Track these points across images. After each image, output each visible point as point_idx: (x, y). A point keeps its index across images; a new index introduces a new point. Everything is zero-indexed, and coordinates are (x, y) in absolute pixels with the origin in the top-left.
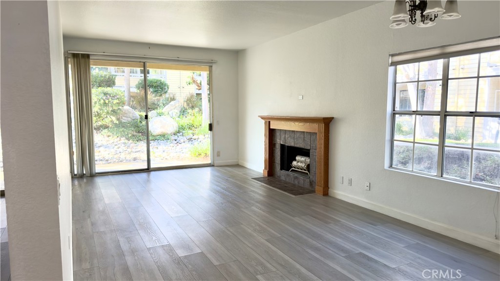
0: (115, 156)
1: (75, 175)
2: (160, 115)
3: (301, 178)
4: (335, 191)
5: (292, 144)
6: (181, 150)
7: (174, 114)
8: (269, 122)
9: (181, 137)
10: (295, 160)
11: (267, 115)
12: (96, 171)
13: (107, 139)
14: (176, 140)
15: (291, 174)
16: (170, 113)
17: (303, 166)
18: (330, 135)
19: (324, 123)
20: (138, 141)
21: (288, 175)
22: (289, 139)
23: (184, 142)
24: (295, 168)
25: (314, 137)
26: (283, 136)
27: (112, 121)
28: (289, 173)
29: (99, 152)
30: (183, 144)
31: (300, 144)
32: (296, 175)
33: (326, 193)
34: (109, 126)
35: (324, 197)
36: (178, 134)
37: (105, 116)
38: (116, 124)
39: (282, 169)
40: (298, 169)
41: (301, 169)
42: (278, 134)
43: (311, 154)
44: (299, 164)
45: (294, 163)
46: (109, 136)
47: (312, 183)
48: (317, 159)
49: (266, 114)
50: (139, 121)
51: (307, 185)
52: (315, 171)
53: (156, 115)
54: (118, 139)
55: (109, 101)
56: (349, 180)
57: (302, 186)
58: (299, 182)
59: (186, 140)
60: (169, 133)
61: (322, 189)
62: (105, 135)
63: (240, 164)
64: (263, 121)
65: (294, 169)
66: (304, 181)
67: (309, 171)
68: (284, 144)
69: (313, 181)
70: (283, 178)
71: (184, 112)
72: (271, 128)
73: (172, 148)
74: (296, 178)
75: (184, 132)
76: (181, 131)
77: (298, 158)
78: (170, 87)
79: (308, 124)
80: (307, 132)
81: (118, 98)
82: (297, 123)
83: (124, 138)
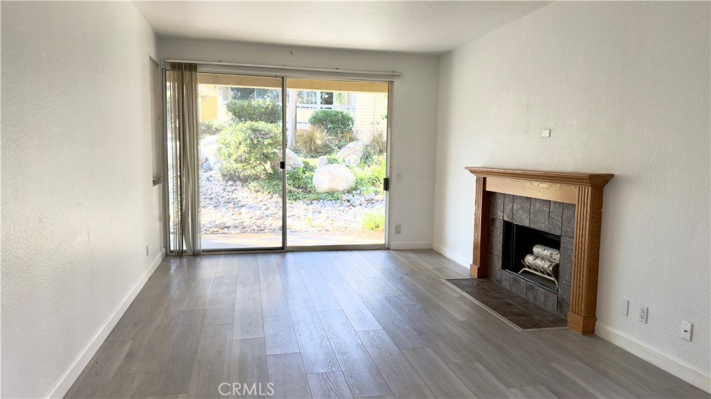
0: (258, 221)
1: (171, 252)
2: (331, 162)
3: (541, 291)
4: (610, 329)
5: (526, 223)
6: (354, 216)
7: (352, 161)
8: (485, 179)
9: (358, 197)
10: (531, 253)
11: (480, 166)
12: (203, 248)
13: (255, 195)
14: (349, 201)
15: (522, 280)
16: (346, 160)
17: (546, 266)
18: (603, 210)
19: (592, 186)
20: (295, 200)
21: (515, 280)
22: (520, 212)
23: (361, 205)
24: (529, 267)
25: (570, 212)
26: (509, 207)
27: (265, 170)
28: (518, 275)
29: (240, 214)
30: (358, 207)
31: (541, 225)
32: (531, 282)
33: (590, 327)
34: (260, 177)
35: (585, 338)
36: (354, 192)
37: (258, 162)
38: (270, 173)
39: (504, 267)
40: (536, 270)
41: (543, 273)
42: (499, 202)
43: (561, 246)
44: (539, 262)
45: (529, 259)
46: (257, 191)
47: (560, 304)
48: (573, 258)
49: (479, 164)
50: (301, 171)
51: (551, 306)
52: (570, 282)
53: (326, 162)
54: (270, 196)
55: (258, 141)
56: (642, 311)
57: (542, 306)
58: (535, 298)
59: (363, 200)
60: (341, 189)
61: (580, 320)
62: (253, 190)
63: (434, 248)
64: (474, 177)
65: (527, 269)
66: (546, 297)
67: (557, 277)
68: (509, 220)
69: (563, 299)
70: (506, 285)
71: (367, 158)
72: (488, 189)
73: (342, 214)
74: (530, 288)
75: (363, 188)
76: (359, 187)
77: (537, 249)
78: (355, 122)
79: (558, 185)
80: (556, 202)
81: (271, 137)
82: (536, 184)
83: (277, 195)
